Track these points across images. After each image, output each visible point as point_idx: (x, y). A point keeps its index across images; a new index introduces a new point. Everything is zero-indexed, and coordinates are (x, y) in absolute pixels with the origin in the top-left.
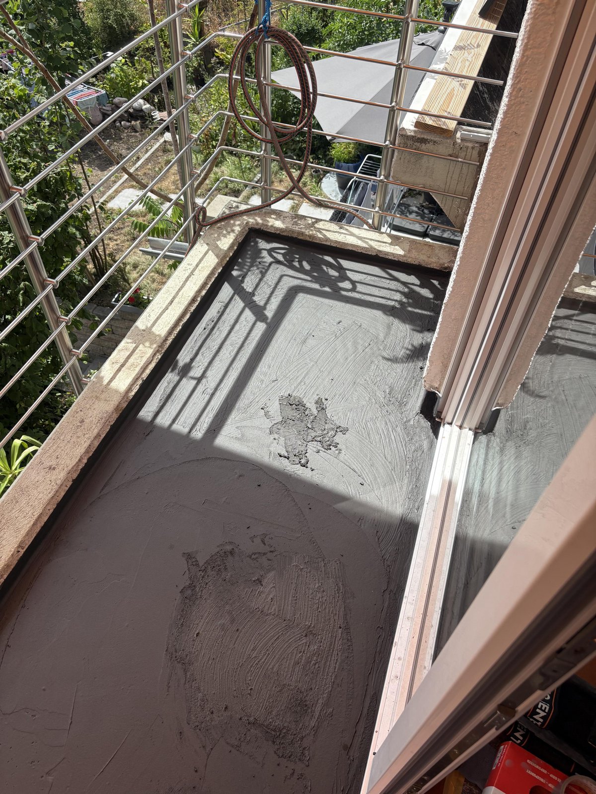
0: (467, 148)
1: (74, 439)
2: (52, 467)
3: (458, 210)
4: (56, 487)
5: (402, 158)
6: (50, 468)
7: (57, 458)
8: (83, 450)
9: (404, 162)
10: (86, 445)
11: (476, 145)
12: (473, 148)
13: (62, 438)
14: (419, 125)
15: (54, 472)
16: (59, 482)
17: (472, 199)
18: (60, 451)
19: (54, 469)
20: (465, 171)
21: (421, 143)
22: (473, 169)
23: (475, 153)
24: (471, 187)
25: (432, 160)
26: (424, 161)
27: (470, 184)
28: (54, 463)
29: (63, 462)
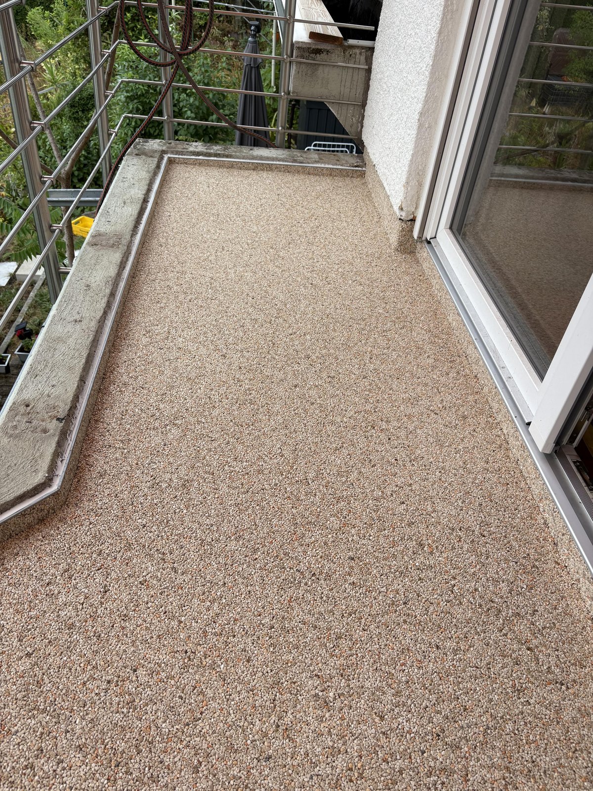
0: (356, 54)
3: (352, 119)
4: (92, 334)
6: (76, 321)
7: (79, 313)
9: (302, 76)
10: (105, 300)
11: (363, 51)
12: (360, 54)
13: (73, 299)
14: (313, 35)
15: (82, 323)
16: (93, 329)
17: (364, 105)
18: (78, 308)
19: (80, 321)
20: (355, 78)
21: (316, 54)
22: (362, 74)
23: (363, 58)
24: (362, 93)
25: (327, 70)
26: (319, 72)
27: (360, 90)
28: (78, 317)
29: (88, 315)
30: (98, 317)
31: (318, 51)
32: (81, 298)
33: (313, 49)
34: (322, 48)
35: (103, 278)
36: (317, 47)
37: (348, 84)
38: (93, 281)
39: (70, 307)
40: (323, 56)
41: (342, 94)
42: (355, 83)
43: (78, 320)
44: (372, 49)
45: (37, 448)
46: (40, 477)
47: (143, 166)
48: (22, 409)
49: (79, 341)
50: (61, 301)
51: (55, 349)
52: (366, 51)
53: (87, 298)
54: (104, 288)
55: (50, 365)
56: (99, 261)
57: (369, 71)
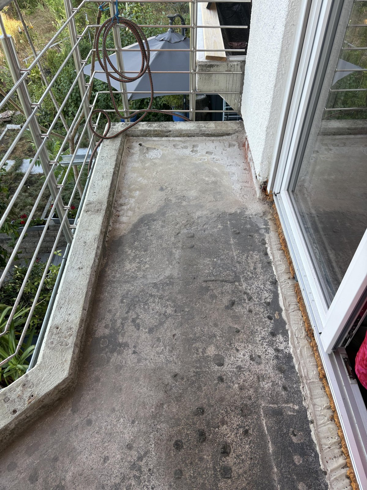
0: (234, 65)
3: (235, 101)
4: (88, 277)
5: (201, 78)
7: (81, 263)
9: (203, 80)
11: (239, 63)
12: (237, 65)
13: (78, 253)
14: (208, 57)
15: (83, 270)
16: (89, 274)
17: (241, 93)
18: (80, 259)
19: (82, 268)
20: (235, 78)
21: (210, 68)
22: (239, 77)
23: (239, 67)
24: (239, 86)
25: (217, 75)
26: (213, 77)
27: (238, 84)
28: (80, 266)
29: (85, 264)
30: (91, 265)
31: (211, 66)
32: (82, 251)
33: (209, 65)
34: (214, 64)
35: (93, 236)
36: (210, 64)
37: (231, 82)
38: (88, 239)
39: (76, 259)
40: (215, 68)
41: (227, 88)
42: (235, 81)
43: (81, 268)
44: (244, 62)
45: (63, 355)
46: (65, 374)
47: (113, 146)
48: (55, 331)
49: (82, 283)
50: (71, 255)
51: (70, 289)
52: (241, 63)
53: (85, 252)
54: (93, 243)
55: (67, 300)
56: (90, 223)
57: (243, 74)
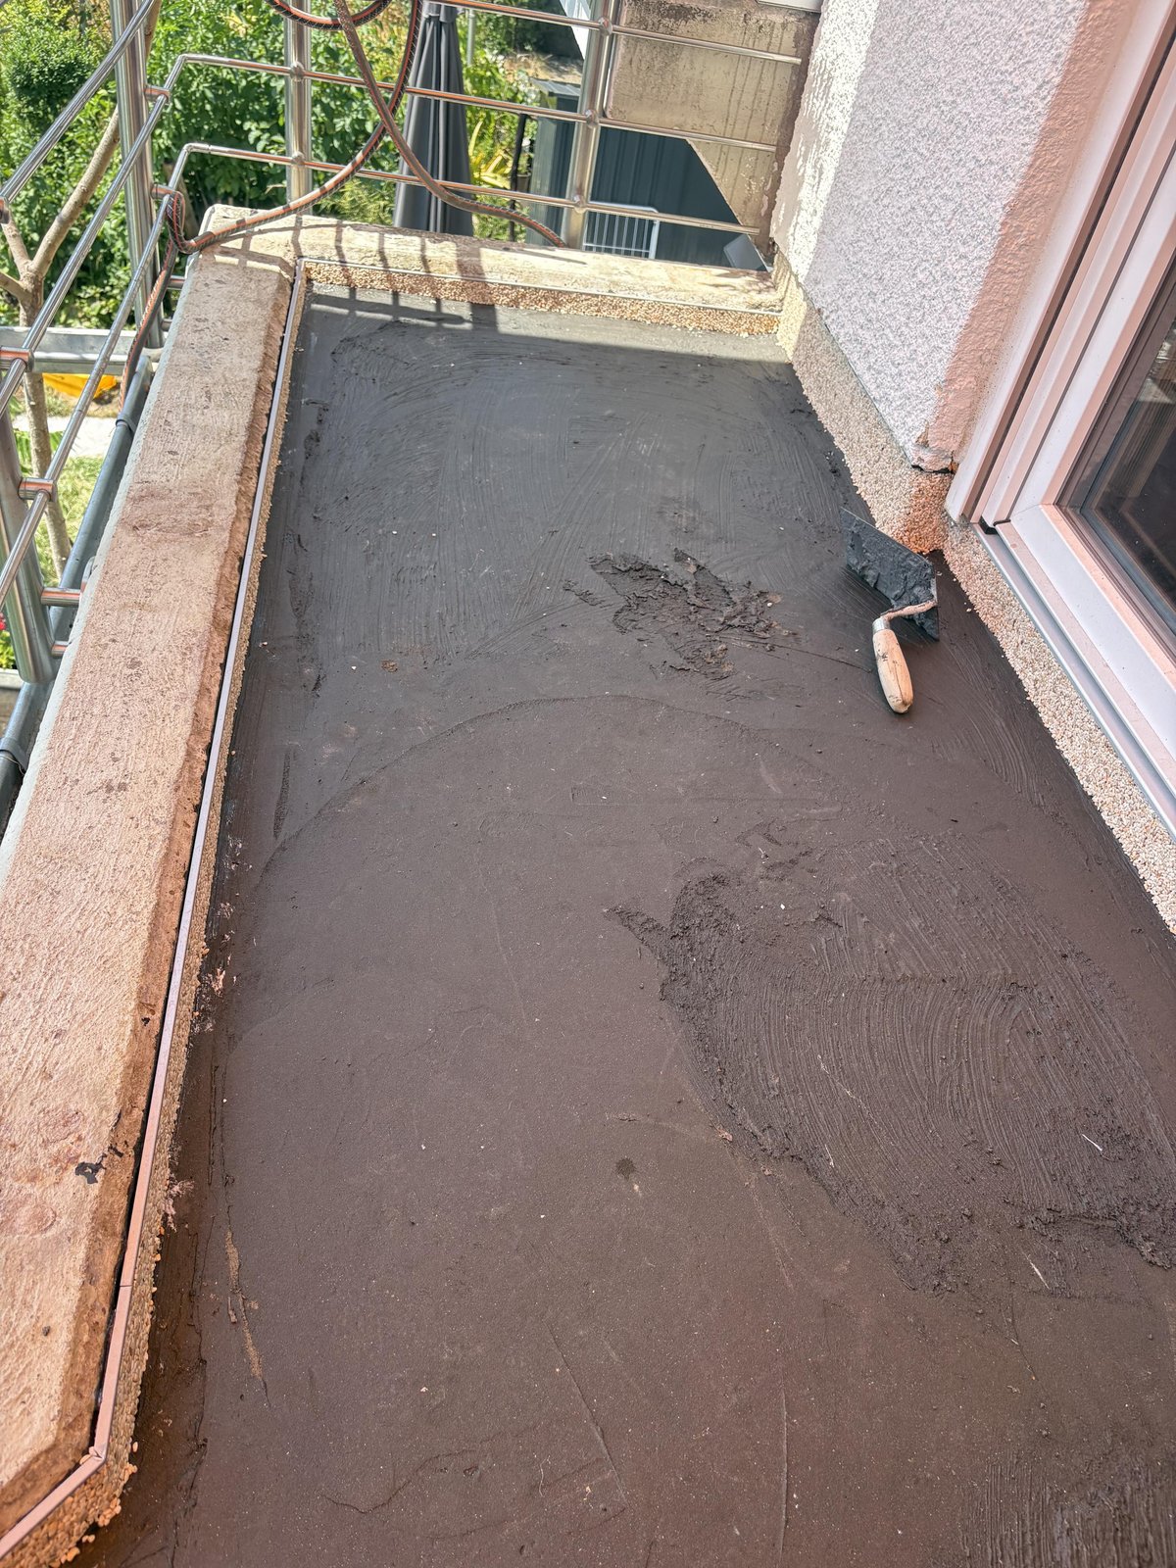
0: (772, 26)
1: (137, 708)
2: (115, 783)
3: (750, 185)
4: (160, 832)
5: (635, 59)
6: (110, 789)
7: (115, 760)
8: (186, 729)
9: (639, 69)
10: (186, 711)
11: (792, 19)
12: (784, 26)
15: (128, 794)
16: (162, 815)
17: (782, 152)
20: (767, 84)
21: (676, 19)
22: (786, 77)
23: (788, 39)
24: (778, 123)
25: (700, 57)
26: (681, 64)
27: (774, 115)
28: (113, 773)
29: (142, 766)
30: (173, 773)
31: (682, 13)
32: (119, 704)
33: (671, 8)
34: (692, 4)
35: (174, 638)
37: (747, 99)
38: (147, 647)
39: (87, 737)
41: (730, 122)
42: (765, 97)
44: (813, 16)
47: (245, 287)
52: (799, 20)
54: (179, 670)
57: (801, 70)
